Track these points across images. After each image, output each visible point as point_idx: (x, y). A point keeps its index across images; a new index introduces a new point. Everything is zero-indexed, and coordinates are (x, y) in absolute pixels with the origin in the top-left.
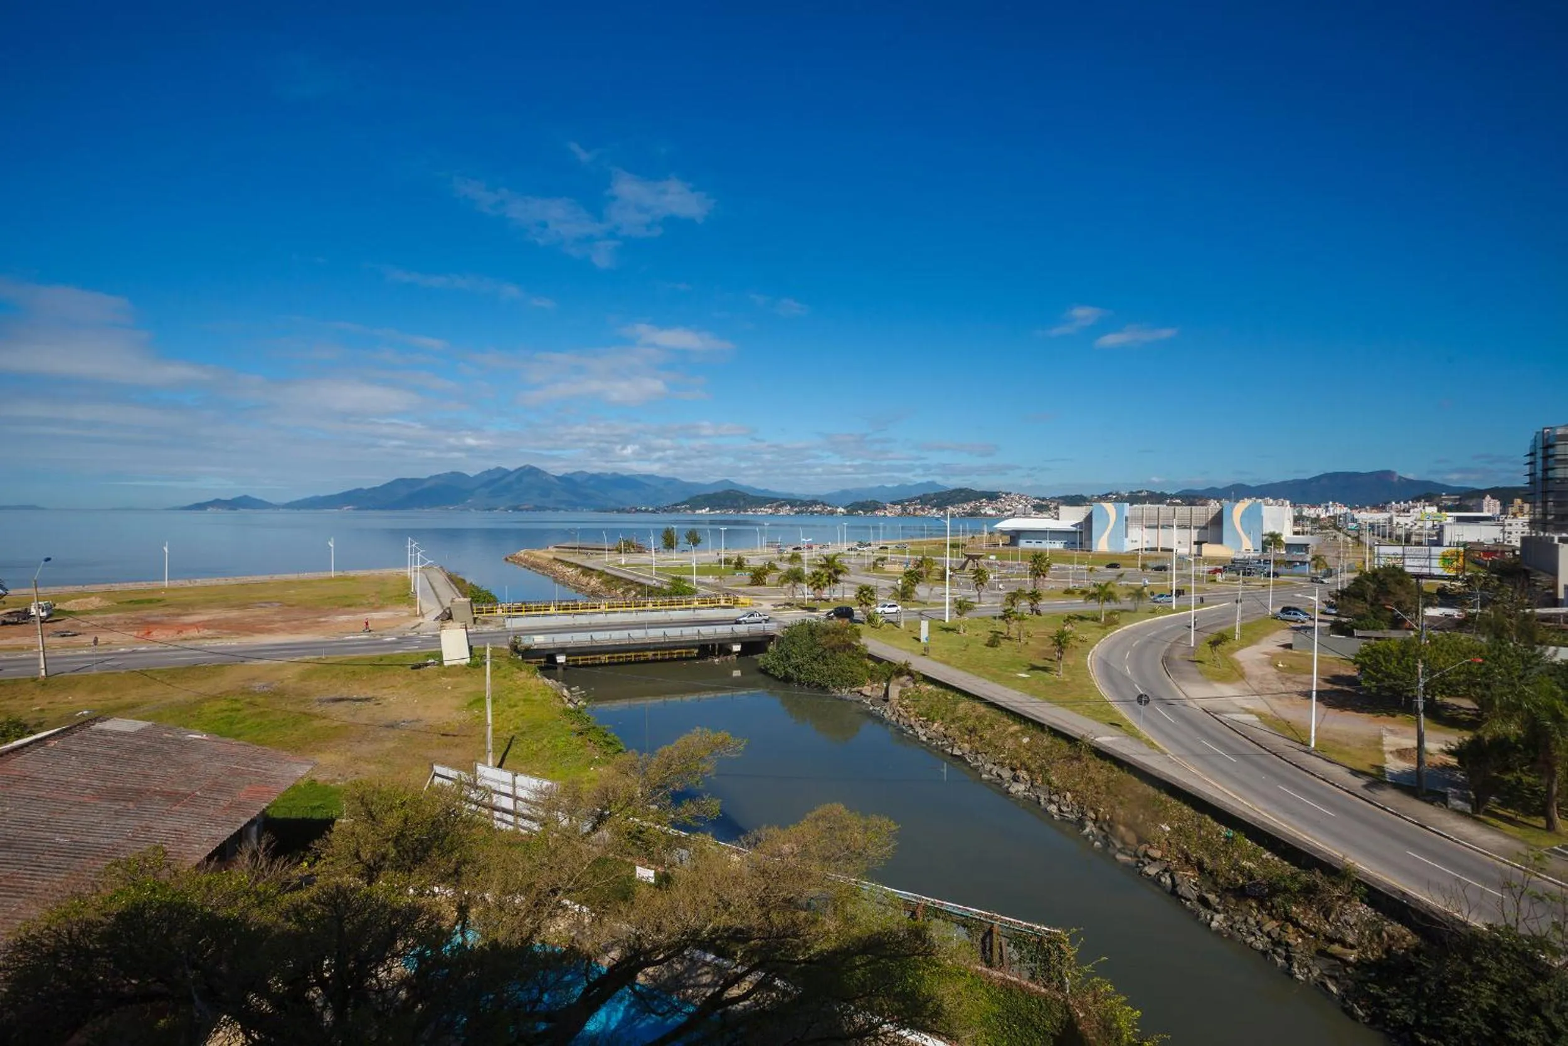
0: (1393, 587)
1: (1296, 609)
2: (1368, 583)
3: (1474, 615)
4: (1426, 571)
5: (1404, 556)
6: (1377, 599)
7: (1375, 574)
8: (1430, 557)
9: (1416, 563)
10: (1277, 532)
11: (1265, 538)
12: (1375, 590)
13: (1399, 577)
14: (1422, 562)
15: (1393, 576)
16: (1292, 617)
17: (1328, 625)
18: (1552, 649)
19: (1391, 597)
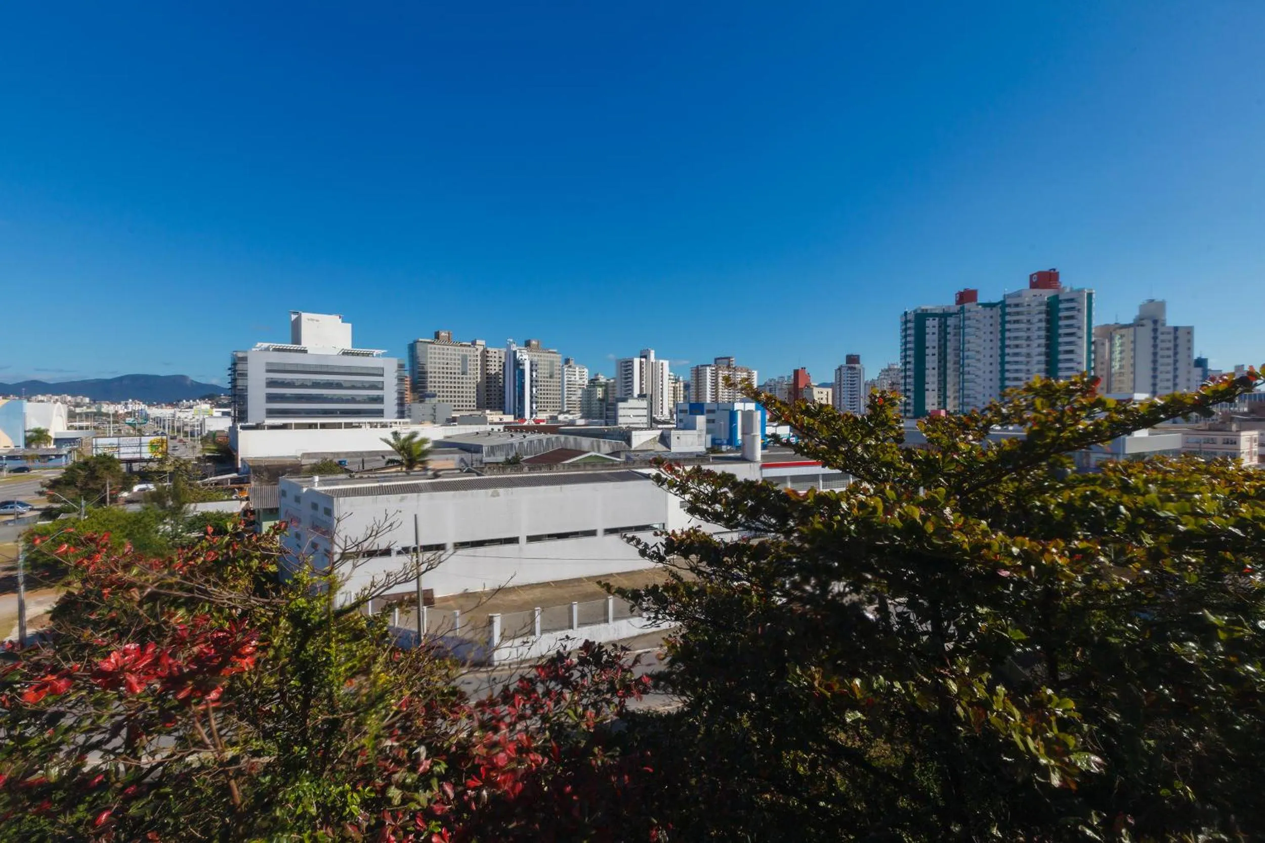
0: (101, 472)
1: (13, 502)
2: (79, 471)
3: (165, 487)
4: (137, 456)
5: (119, 446)
6: (86, 484)
7: (86, 463)
8: (140, 445)
9: (130, 450)
10: (43, 427)
11: (28, 434)
12: (86, 477)
13: (108, 464)
14: (135, 450)
15: (102, 463)
16: (9, 510)
17: (39, 513)
18: (193, 505)
19: (98, 481)
